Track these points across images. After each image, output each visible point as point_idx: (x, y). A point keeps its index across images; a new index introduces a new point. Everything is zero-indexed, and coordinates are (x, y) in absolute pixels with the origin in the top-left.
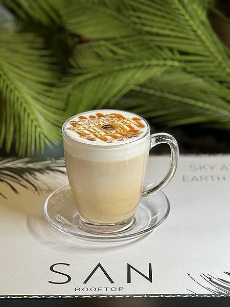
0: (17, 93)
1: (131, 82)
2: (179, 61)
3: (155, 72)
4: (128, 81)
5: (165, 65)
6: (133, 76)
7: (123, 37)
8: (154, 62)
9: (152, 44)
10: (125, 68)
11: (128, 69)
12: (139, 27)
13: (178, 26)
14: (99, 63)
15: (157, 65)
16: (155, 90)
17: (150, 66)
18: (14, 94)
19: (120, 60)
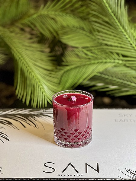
0: (33, 74)
1: (95, 71)
2: (122, 60)
3: (109, 66)
4: (93, 70)
5: (114, 62)
6: (96, 67)
7: (92, 47)
8: (108, 60)
9: (108, 51)
10: (92, 63)
11: (94, 63)
12: (101, 41)
13: (122, 41)
14: (78, 60)
15: (110, 62)
16: (109, 76)
17: (106, 62)
18: (32, 75)
19: (89, 59)
